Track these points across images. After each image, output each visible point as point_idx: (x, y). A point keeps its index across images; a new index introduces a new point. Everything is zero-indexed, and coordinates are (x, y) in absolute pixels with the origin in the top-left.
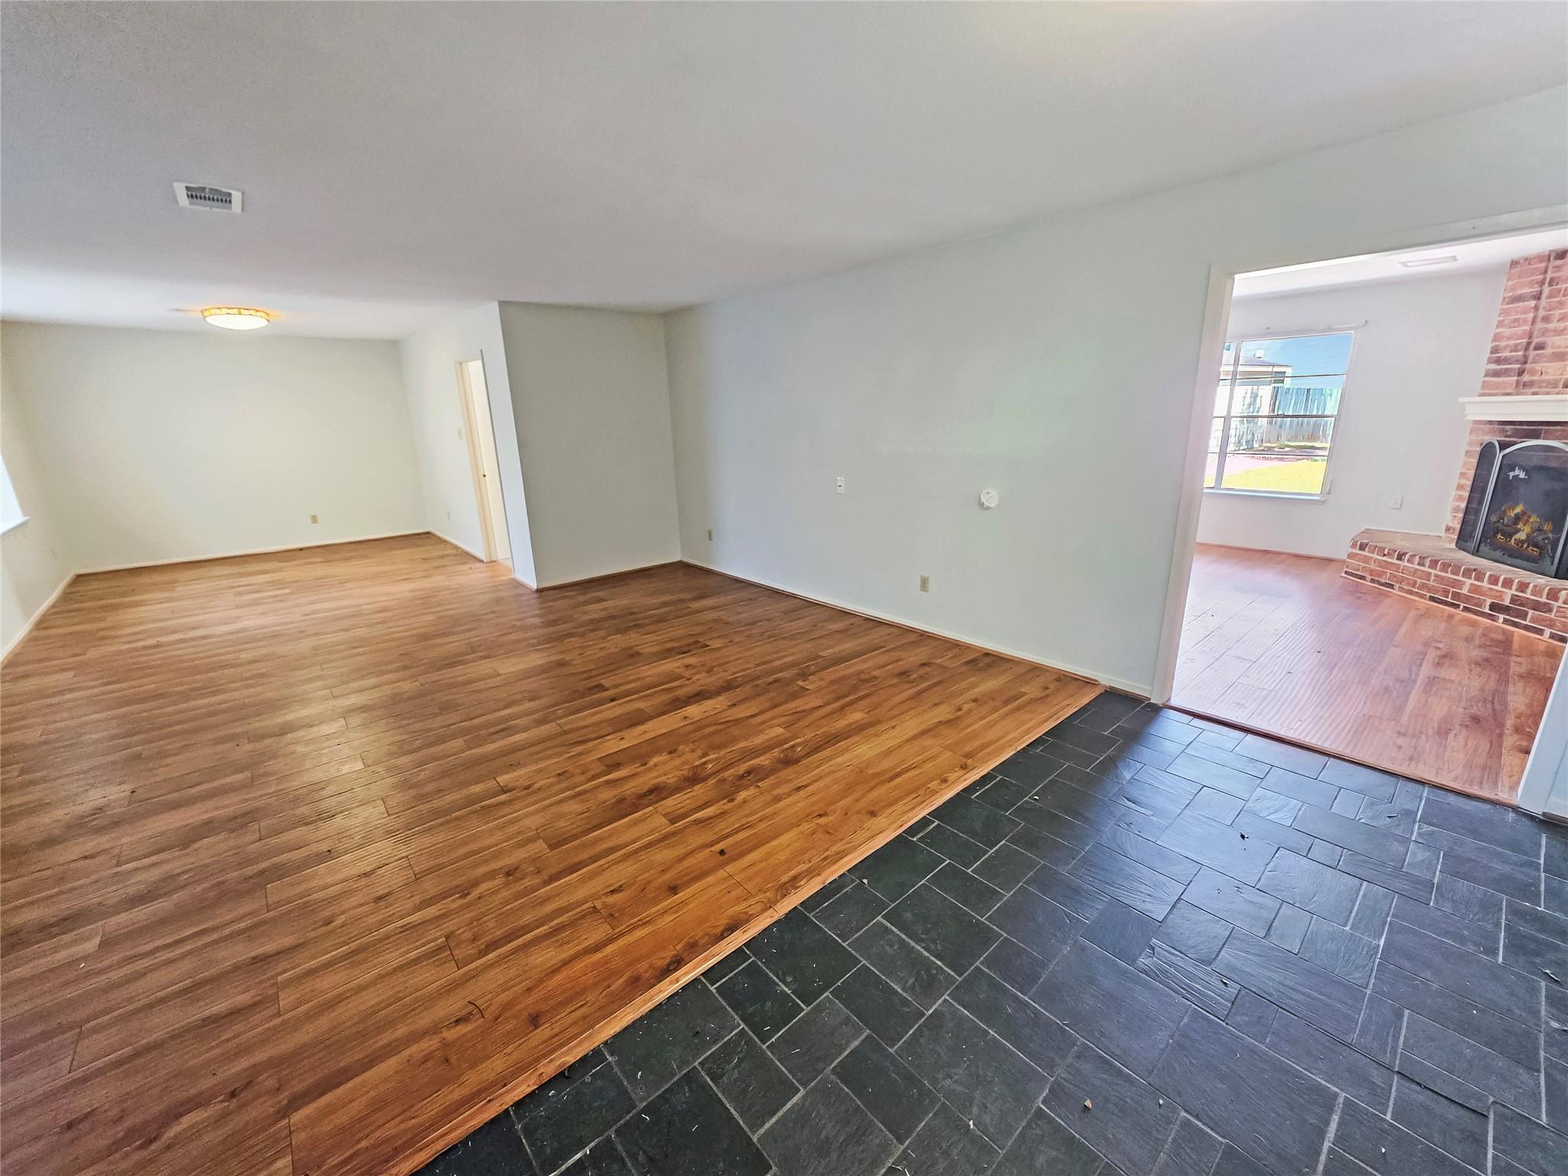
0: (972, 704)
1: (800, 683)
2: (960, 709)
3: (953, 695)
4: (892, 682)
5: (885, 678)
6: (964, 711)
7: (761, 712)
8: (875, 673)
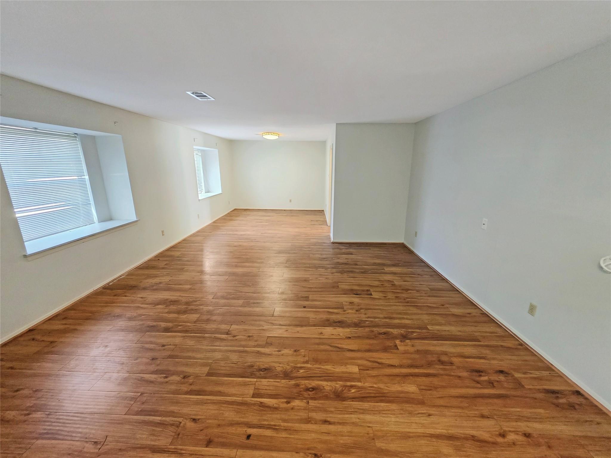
0: (521, 438)
1: (398, 342)
2: (503, 435)
3: (507, 417)
4: (460, 374)
5: (458, 367)
6: (506, 440)
7: (358, 351)
8: (454, 360)
